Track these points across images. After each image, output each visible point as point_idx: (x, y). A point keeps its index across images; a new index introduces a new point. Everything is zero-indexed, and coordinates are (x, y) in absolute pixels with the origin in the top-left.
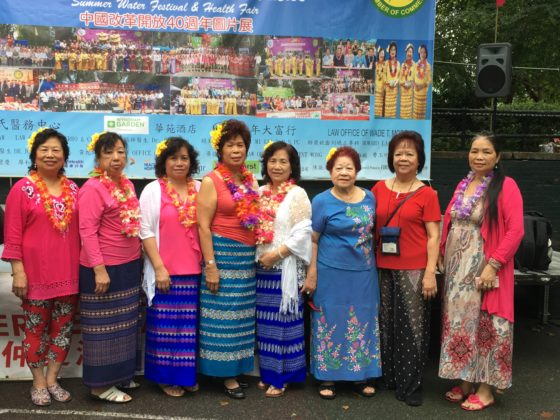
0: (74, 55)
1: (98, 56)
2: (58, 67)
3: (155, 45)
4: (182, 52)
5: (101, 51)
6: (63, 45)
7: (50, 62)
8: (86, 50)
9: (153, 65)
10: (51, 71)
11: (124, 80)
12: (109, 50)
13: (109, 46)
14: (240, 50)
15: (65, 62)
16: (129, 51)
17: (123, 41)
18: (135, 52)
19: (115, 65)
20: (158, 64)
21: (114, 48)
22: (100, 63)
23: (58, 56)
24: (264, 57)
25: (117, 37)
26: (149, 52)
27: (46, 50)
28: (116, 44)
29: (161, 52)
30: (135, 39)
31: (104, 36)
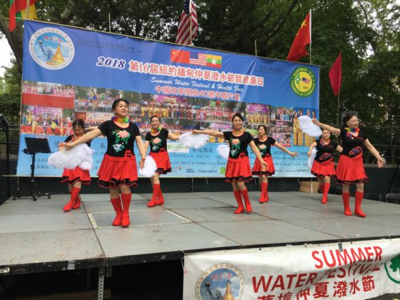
0: (151, 109)
1: (164, 110)
2: (143, 114)
3: (193, 105)
4: (207, 109)
5: (165, 107)
6: (146, 103)
7: (138, 112)
8: (158, 106)
9: (192, 116)
10: (139, 117)
11: (177, 123)
12: (170, 107)
13: (170, 104)
14: (234, 109)
15: (147, 112)
16: (180, 107)
17: (177, 102)
18: (183, 108)
19: (172, 115)
21: (172, 106)
22: (164, 114)
23: (143, 109)
24: (245, 114)
25: (174, 100)
26: (190, 108)
27: (137, 105)
28: (173, 103)
29: (196, 109)
30: (184, 101)
31: (168, 99)
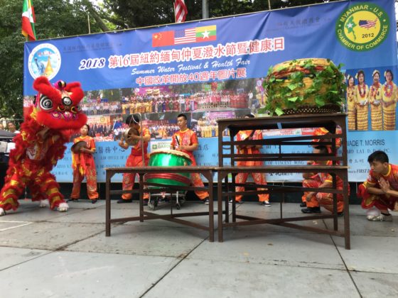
0: (133, 105)
1: (146, 104)
2: (124, 113)
3: (181, 93)
4: (198, 96)
5: (148, 101)
6: (126, 99)
7: (119, 110)
8: (140, 101)
10: (120, 116)
11: (162, 118)
12: (153, 99)
13: (153, 97)
14: (238, 90)
15: (128, 110)
16: (165, 99)
17: (161, 93)
18: (169, 99)
19: (156, 109)
20: (183, 105)
21: (156, 98)
22: (147, 108)
23: (124, 106)
24: (255, 93)
25: (158, 91)
27: (118, 103)
28: (157, 95)
30: (169, 91)
31: (150, 91)
